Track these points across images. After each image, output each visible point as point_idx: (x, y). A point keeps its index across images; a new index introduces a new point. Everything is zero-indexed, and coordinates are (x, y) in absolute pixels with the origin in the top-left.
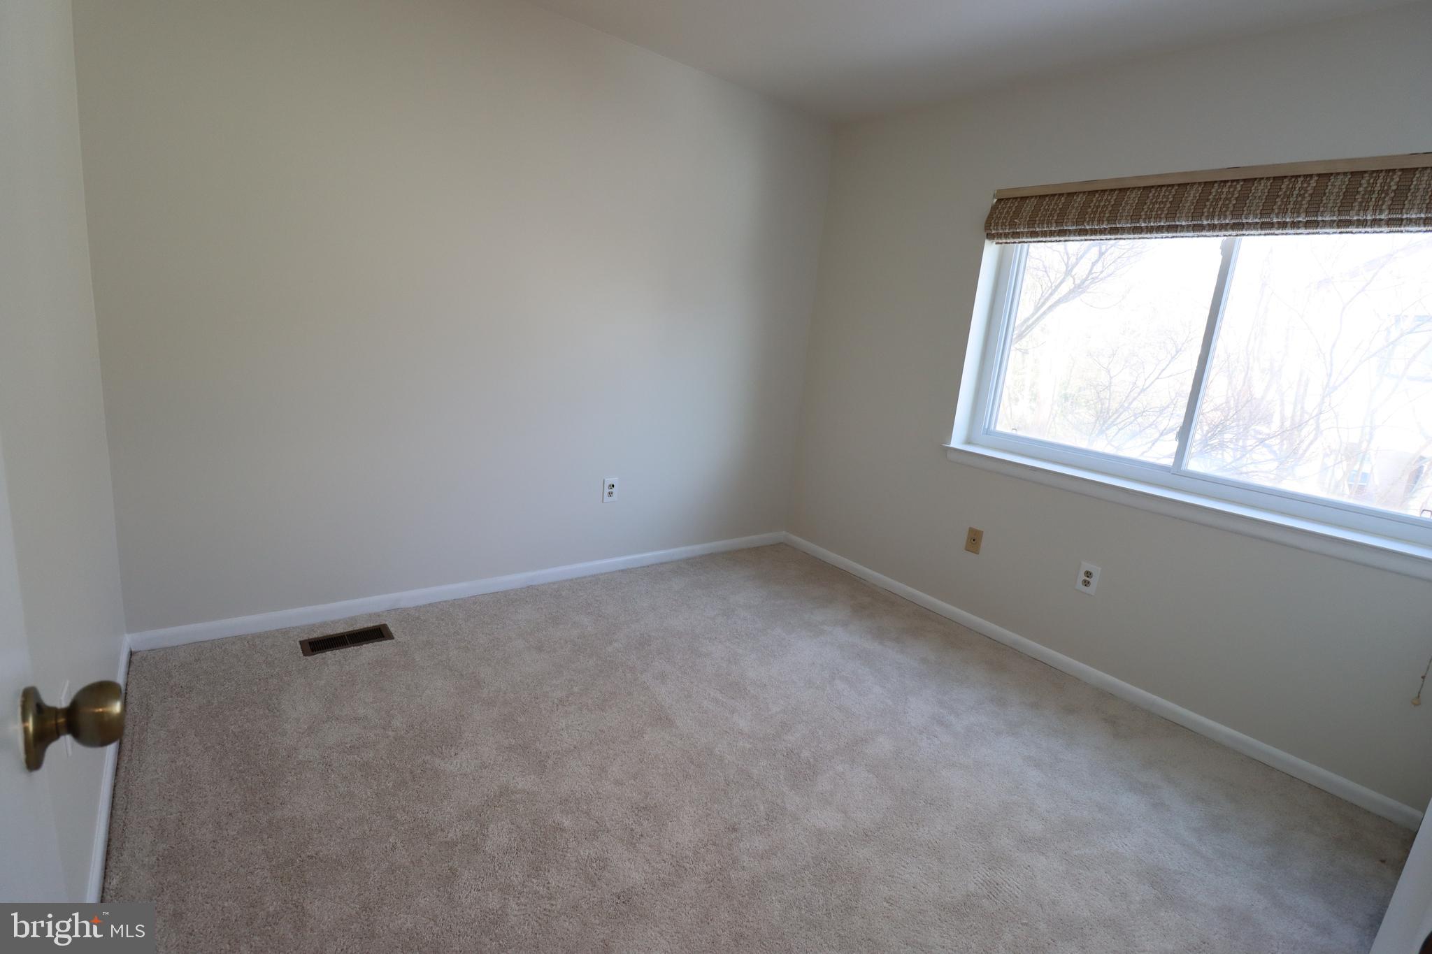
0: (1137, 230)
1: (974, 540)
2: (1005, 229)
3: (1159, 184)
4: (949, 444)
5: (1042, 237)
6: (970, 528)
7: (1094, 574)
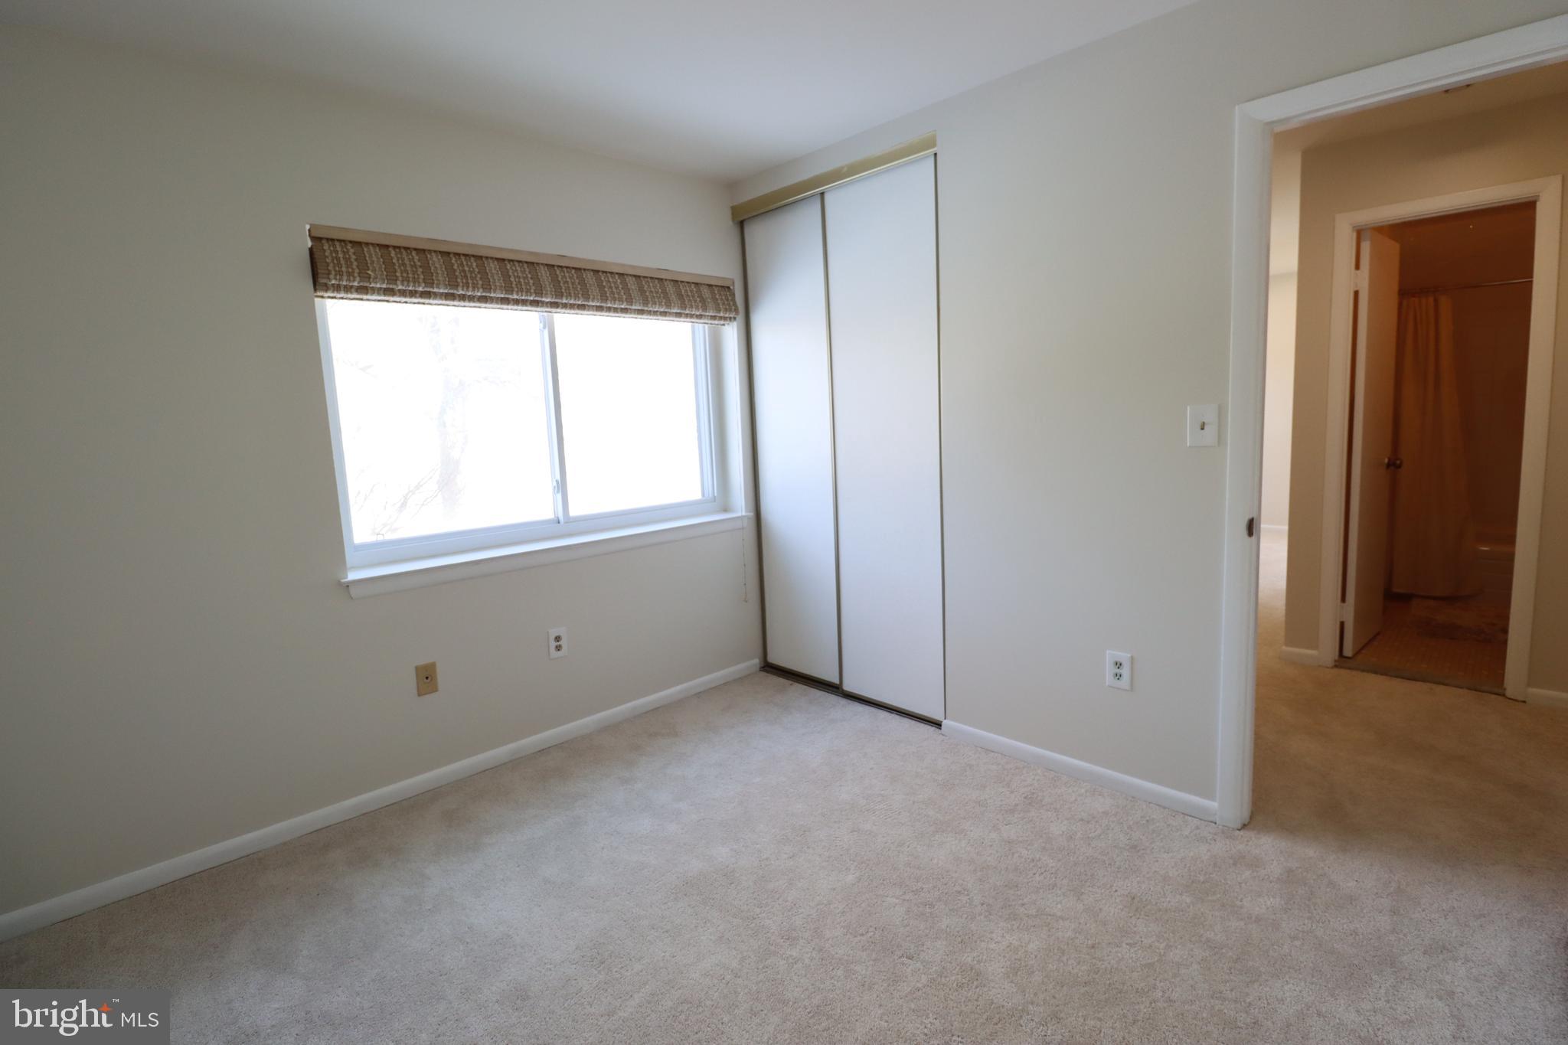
0: (505, 301)
1: (427, 678)
2: (354, 281)
3: (510, 258)
4: (347, 578)
5: (400, 296)
6: (417, 668)
7: (561, 635)
